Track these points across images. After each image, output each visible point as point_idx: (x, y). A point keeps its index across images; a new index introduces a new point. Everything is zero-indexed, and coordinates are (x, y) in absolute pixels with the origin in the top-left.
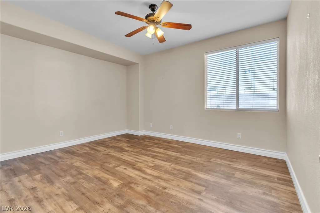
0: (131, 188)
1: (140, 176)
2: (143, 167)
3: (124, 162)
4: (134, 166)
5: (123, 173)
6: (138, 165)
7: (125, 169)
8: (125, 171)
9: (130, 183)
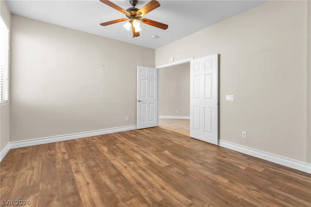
0: (157, 149)
1: (148, 154)
2: (141, 161)
3: (160, 172)
4: (149, 163)
5: (161, 159)
6: (145, 165)
7: (160, 163)
8: (160, 161)
9: (157, 151)
